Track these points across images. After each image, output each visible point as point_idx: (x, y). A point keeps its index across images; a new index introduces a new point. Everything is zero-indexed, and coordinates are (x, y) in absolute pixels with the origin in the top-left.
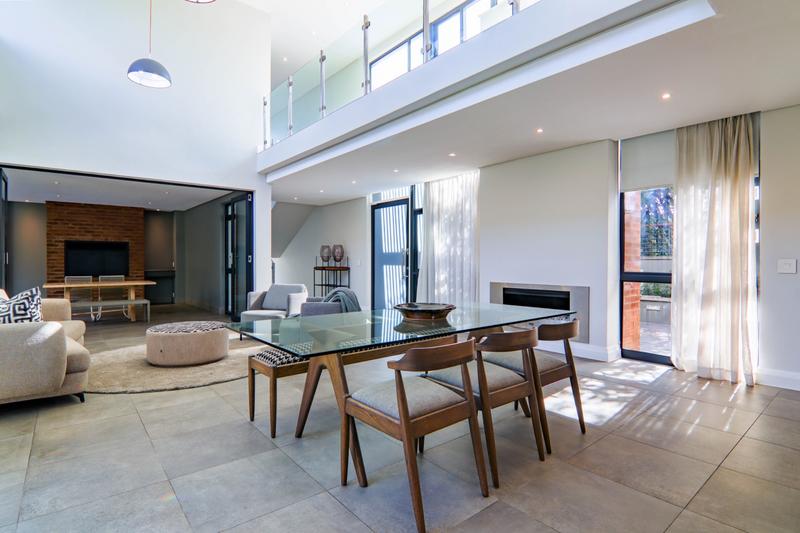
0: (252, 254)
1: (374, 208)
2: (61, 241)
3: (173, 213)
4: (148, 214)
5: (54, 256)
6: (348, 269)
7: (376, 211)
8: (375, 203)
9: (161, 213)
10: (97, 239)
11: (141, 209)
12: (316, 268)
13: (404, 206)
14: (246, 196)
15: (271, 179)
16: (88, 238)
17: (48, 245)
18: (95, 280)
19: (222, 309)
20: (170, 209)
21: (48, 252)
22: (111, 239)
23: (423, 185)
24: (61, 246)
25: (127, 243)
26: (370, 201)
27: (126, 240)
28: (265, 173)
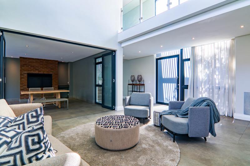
0: (115, 78)
1: (157, 60)
2: (26, 74)
3: (68, 63)
4: (59, 63)
5: (23, 80)
6: (144, 85)
7: (159, 61)
8: (159, 57)
9: (64, 63)
10: (40, 73)
11: (57, 61)
12: (129, 84)
13: (176, 59)
14: (112, 53)
15: (123, 45)
16: (37, 72)
17: (21, 75)
18: (42, 90)
19: (94, 101)
20: (67, 61)
21: (21, 78)
22: (45, 73)
23: (190, 48)
24: (26, 75)
25: (52, 74)
26: (155, 57)
27: (51, 73)
28: (121, 43)
